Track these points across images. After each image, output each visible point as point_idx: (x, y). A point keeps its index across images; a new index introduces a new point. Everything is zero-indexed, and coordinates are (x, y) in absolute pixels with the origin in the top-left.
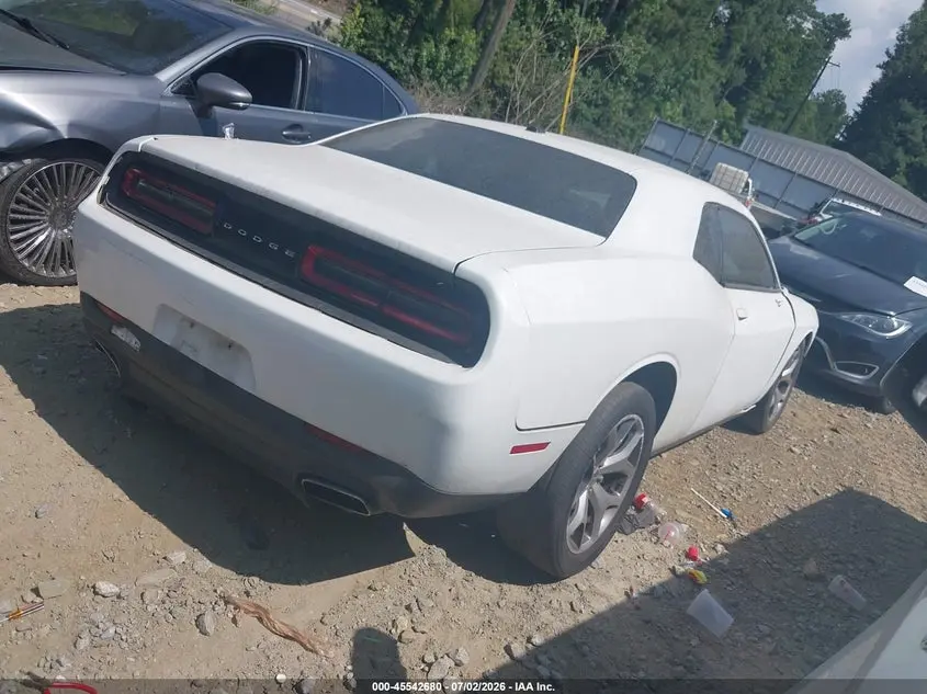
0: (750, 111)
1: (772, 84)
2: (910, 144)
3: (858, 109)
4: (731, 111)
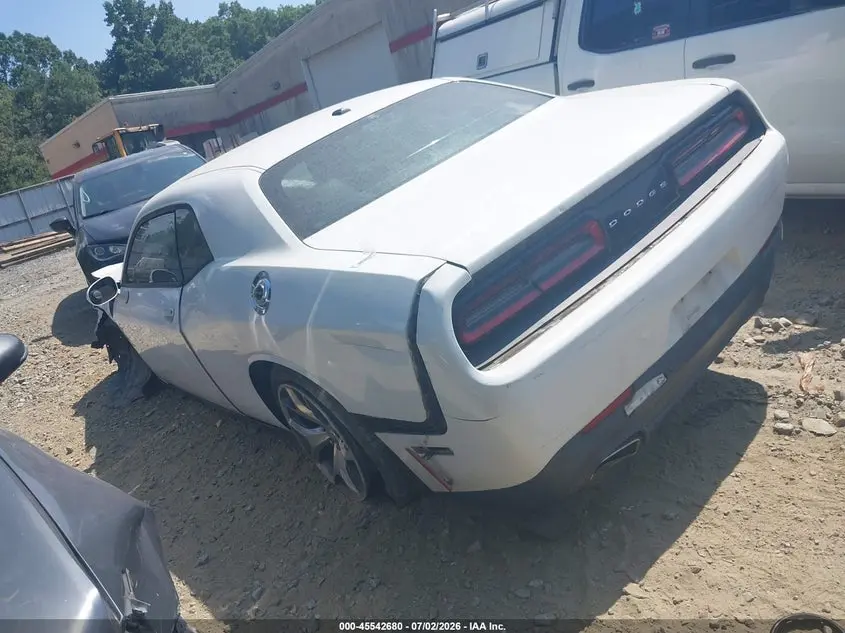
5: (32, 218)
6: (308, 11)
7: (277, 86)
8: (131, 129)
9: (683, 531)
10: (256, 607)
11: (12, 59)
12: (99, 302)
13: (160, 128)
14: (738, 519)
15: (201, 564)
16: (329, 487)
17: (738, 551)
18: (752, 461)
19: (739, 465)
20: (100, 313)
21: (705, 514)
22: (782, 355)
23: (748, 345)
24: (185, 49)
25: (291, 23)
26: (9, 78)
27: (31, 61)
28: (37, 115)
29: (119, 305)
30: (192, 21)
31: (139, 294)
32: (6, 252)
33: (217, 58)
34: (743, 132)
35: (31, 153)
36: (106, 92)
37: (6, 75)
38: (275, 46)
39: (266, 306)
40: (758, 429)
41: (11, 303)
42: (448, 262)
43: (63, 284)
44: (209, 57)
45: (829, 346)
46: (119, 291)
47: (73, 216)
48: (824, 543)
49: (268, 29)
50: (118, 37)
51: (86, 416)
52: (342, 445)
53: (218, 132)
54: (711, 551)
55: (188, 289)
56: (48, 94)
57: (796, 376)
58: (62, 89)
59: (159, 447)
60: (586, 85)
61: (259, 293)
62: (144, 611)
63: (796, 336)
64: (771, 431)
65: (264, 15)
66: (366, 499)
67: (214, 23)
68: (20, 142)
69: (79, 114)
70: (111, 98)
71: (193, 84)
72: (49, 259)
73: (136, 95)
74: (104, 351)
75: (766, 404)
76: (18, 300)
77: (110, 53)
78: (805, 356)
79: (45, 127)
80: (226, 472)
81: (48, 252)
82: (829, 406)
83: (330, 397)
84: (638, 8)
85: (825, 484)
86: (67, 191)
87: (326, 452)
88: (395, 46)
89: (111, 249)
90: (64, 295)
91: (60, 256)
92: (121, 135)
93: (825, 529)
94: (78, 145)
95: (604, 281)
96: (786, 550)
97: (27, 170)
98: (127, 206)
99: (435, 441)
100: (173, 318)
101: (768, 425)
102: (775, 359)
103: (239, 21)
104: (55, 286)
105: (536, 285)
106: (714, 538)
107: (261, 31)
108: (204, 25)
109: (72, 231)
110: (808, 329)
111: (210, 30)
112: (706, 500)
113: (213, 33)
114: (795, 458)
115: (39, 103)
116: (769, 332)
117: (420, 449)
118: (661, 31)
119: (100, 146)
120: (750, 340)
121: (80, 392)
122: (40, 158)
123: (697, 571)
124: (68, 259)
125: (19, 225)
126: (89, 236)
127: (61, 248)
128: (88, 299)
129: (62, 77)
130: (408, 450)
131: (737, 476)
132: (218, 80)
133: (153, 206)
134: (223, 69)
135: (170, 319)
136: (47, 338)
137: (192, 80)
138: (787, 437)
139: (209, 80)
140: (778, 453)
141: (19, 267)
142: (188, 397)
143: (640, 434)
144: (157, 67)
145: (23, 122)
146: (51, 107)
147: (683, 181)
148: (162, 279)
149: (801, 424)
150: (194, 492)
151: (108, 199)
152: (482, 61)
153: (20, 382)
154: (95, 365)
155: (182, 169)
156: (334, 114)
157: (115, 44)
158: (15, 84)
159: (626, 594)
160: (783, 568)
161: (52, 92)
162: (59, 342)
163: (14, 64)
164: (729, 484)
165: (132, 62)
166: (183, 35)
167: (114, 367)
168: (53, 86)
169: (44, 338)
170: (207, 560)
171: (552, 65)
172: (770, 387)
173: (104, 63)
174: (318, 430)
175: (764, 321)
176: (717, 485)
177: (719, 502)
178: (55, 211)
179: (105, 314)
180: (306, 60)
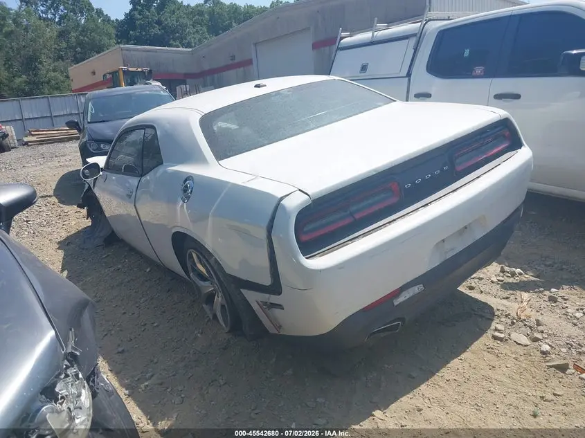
5: (55, 116)
6: (264, 11)
7: (233, 58)
8: (130, 69)
9: (419, 386)
10: (146, 384)
11: (61, 7)
12: (87, 177)
13: (150, 72)
14: (454, 385)
15: (118, 353)
16: (208, 321)
17: (448, 403)
18: (473, 353)
19: (464, 354)
20: (87, 186)
21: (436, 378)
22: (511, 292)
23: (492, 282)
24: (177, 22)
25: (251, 17)
26: (57, 20)
27: (73, 11)
28: (70, 48)
29: (100, 182)
30: (185, 3)
31: (114, 178)
32: (33, 135)
33: (197, 32)
34: (507, 145)
35: (62, 72)
36: (119, 41)
37: (55, 18)
38: (237, 31)
39: (188, 198)
40: (483, 334)
41: (30, 170)
42: (300, 190)
43: (66, 163)
44: (192, 30)
45: (543, 291)
46: (101, 173)
47: (82, 120)
48: (502, 408)
49: (235, 18)
50: (134, 6)
51: (65, 250)
52: (220, 295)
53: (188, 81)
54: (431, 400)
55: (143, 179)
56: (81, 34)
57: (516, 306)
58: (91, 33)
59: (107, 278)
60: (424, 96)
61: (185, 190)
62: (78, 354)
63: (524, 282)
64: (490, 337)
65: (234, 9)
66: (229, 332)
67: (199, 8)
68: (56, 64)
69: (98, 52)
70: (122, 46)
71: (178, 47)
72: (61, 145)
73: (139, 47)
74: (84, 211)
75: (492, 320)
76: (35, 169)
77: (126, 15)
78: (526, 295)
79: (74, 56)
80: (147, 300)
81: (61, 141)
82: (530, 327)
83: (216, 261)
84: (467, 53)
85: (513, 374)
86: (81, 102)
87: (210, 298)
88: (316, 46)
89: (102, 146)
90: (66, 171)
91: (68, 145)
92: (124, 71)
93: (505, 400)
94: (94, 73)
95: (394, 220)
96: (478, 408)
97: (57, 84)
98: (117, 119)
99: (274, 299)
100: (131, 197)
101: (490, 333)
102: (506, 294)
103: (217, 10)
104: (62, 164)
105: (351, 214)
106: (437, 393)
107: (230, 18)
108: (193, 8)
109: (80, 130)
110: (533, 279)
111: (196, 12)
112: (438, 370)
113: (198, 14)
114: (499, 355)
115: (73, 39)
116: (508, 276)
117: (265, 303)
118: (479, 70)
119: (108, 76)
120: (494, 279)
121: (64, 235)
122: (67, 77)
123: (420, 410)
124: (73, 148)
125: (45, 119)
126: (89, 135)
127: (70, 139)
128: (81, 175)
129: (92, 25)
130: (258, 302)
131: (461, 359)
132: (195, 46)
133: (133, 123)
134: (200, 40)
135: (130, 196)
136: (50, 196)
137: (178, 43)
138: (499, 342)
139: (188, 46)
140: (490, 350)
141: (40, 147)
142: (132, 250)
143: (402, 319)
144: (156, 30)
145: (60, 50)
146: (80, 44)
147: (459, 168)
148: (129, 170)
149: (510, 335)
150: (123, 309)
151: (106, 112)
152: (364, 68)
153: (27, 221)
154: (77, 219)
155: (157, 101)
156: (256, 86)
157: (131, 10)
158: (60, 25)
159: (374, 416)
160: (473, 418)
161: (84, 34)
162: (56, 201)
163: (62, 11)
164: (455, 363)
165: (140, 24)
166: (178, 12)
167: (88, 223)
168: (84, 30)
169: (47, 196)
170: (123, 352)
171: (407, 79)
172: (498, 310)
173: (122, 21)
174: (207, 283)
175: (507, 269)
176: (448, 362)
177: (445, 373)
178: (71, 114)
179: (89, 187)
180: (255, 44)
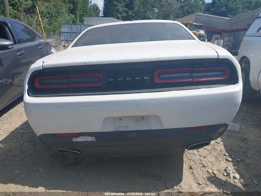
0: (78, 15)
1: (79, 6)
2: (120, 12)
3: (104, 7)
4: (73, 16)
8: (193, 23)
24: (235, 6)
44: (241, 11)
56: (189, 8)
92: (190, 24)
144: (224, 9)
145: (179, 14)
165: (217, 5)
168: (191, 6)
